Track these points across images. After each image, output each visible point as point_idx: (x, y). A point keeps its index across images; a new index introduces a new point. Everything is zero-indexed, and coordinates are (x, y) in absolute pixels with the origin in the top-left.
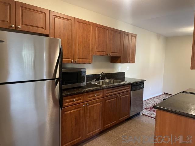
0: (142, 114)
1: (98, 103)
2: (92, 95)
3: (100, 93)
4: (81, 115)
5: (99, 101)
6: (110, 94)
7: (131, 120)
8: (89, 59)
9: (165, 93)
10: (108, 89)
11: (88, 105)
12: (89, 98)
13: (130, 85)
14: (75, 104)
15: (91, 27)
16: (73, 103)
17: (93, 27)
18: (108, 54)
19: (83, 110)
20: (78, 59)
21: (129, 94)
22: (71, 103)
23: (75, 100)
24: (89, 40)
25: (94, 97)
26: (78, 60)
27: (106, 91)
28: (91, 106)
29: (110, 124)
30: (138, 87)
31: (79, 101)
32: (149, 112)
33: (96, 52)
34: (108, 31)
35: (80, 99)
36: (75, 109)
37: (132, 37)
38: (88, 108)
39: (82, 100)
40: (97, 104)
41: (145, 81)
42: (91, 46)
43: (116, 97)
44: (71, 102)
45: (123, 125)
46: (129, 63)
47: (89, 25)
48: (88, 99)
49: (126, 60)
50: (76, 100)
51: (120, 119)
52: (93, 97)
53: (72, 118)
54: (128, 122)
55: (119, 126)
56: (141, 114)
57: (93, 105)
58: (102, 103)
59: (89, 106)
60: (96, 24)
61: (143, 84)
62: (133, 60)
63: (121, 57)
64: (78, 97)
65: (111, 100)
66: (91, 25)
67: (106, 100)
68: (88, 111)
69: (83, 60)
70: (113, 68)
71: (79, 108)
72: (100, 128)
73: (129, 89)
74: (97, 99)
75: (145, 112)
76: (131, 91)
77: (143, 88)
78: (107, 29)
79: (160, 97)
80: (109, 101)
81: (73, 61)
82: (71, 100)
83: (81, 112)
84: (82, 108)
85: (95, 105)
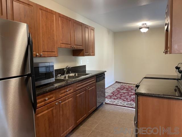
0: (106, 103)
1: (70, 98)
2: (63, 91)
3: (71, 88)
4: (54, 115)
5: (71, 97)
6: (80, 87)
7: (97, 111)
8: (54, 52)
9: (116, 82)
10: (77, 83)
11: (61, 102)
12: (61, 94)
13: (95, 77)
14: (48, 103)
15: (54, 16)
16: (45, 103)
17: (56, 16)
18: (73, 47)
19: (55, 108)
20: (43, 51)
21: (95, 86)
22: (43, 103)
23: (47, 99)
24: (53, 31)
25: (66, 93)
26: (44, 53)
27: (77, 85)
28: (63, 103)
29: (81, 119)
30: (101, 77)
31: (51, 99)
32: (110, 100)
33: (61, 44)
34: (70, 22)
35: (52, 97)
36: (47, 109)
37: (91, 30)
38: (61, 106)
39: (54, 98)
40: (69, 100)
41: (106, 71)
42: (55, 38)
43: (85, 90)
44: (43, 101)
45: (92, 116)
46: (91, 55)
47: (52, 14)
48: (60, 96)
49: (88, 53)
50: (49, 99)
51: (89, 112)
52: (64, 93)
53: (45, 120)
54: (95, 113)
55: (89, 119)
56: (104, 103)
57: (65, 102)
58: (74, 98)
59: (62, 104)
60: (59, 13)
61: (105, 75)
62: (93, 53)
63: (83, 50)
64: (50, 95)
65: (81, 94)
66: (54, 14)
67: (77, 95)
68: (61, 109)
69: (48, 53)
70: (76, 61)
71: (52, 107)
72: (73, 125)
73: (94, 81)
74: (69, 95)
75: (107, 101)
76: (96, 82)
77: (104, 78)
78: (70, 21)
79: (114, 85)
80: (79, 95)
81: (38, 54)
82: (42, 99)
83: (54, 111)
84: (54, 107)
85: (67, 101)
